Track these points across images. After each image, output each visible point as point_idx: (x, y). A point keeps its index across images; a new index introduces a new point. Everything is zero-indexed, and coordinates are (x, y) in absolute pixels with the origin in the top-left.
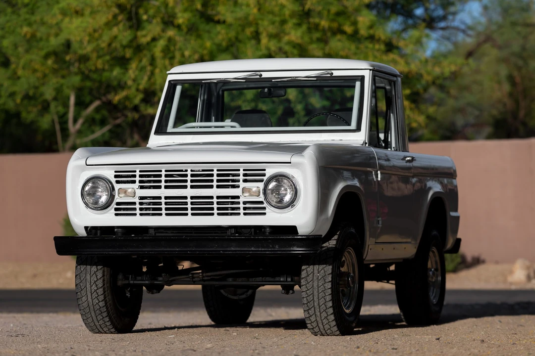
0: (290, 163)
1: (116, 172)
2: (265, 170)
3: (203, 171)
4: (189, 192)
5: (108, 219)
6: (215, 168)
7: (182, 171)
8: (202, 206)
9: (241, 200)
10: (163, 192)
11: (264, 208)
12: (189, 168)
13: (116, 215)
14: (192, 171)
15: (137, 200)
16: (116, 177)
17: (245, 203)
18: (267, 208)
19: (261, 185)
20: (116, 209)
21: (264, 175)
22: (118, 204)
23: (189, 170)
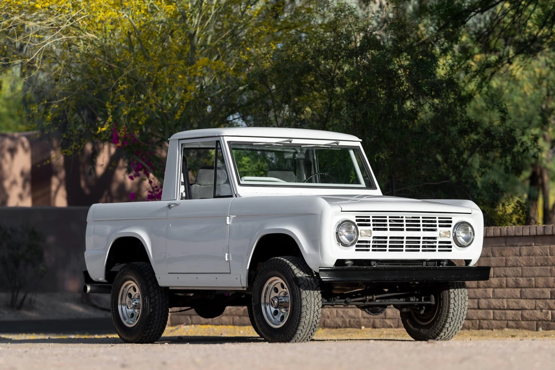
0: (470, 213)
1: (356, 217)
2: (451, 218)
3: (412, 218)
4: (405, 234)
5: (351, 254)
6: (421, 216)
7: (399, 217)
8: (413, 245)
9: (438, 240)
10: (389, 234)
11: (451, 247)
13: (356, 250)
15: (371, 239)
16: (357, 221)
17: (440, 242)
18: (453, 247)
19: (451, 229)
20: (357, 246)
21: (451, 222)
22: (359, 242)
23: (404, 217)
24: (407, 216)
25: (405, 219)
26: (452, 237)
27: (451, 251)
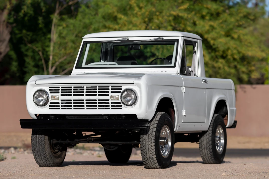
0: (133, 83)
1: (50, 87)
2: (121, 87)
3: (92, 87)
4: (85, 98)
5: (46, 111)
6: (98, 86)
7: (82, 87)
8: (91, 104)
9: (110, 102)
10: (72, 98)
11: (121, 106)
12: (85, 86)
13: (50, 109)
15: (60, 101)
16: (50, 90)
17: (112, 103)
19: (119, 94)
20: (50, 106)
21: (121, 89)
22: (51, 103)
23: (85, 87)
24: (87, 86)
25: (85, 88)
26: (120, 99)
27: (121, 108)
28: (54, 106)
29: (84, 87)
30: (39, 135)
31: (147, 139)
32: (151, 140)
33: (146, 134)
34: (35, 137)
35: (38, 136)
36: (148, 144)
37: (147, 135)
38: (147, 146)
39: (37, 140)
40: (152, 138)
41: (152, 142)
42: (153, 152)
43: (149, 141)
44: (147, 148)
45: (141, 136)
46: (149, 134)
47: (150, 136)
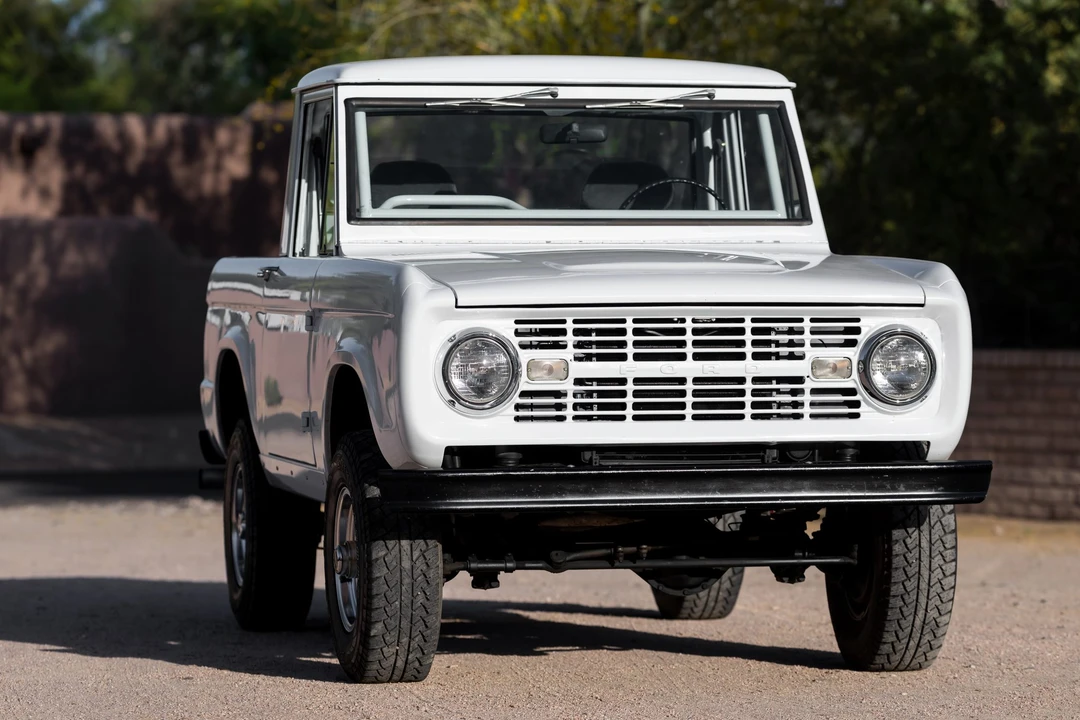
0: (922, 305)
1: (517, 322)
2: (858, 320)
3: (718, 321)
4: (690, 369)
5: (499, 428)
6: (747, 315)
7: (670, 321)
8: (720, 400)
9: (808, 385)
10: (631, 369)
11: (857, 404)
12: (688, 314)
13: (517, 419)
14: (694, 321)
15: (568, 386)
16: (517, 333)
17: (814, 391)
18: (863, 403)
19: (854, 353)
20: (518, 407)
21: (857, 331)
22: (524, 394)
23: (689, 320)
24: (697, 317)
25: (689, 325)
26: (855, 375)
27: (857, 416)
28: (541, 404)
29: (683, 321)
30: (412, 537)
31: (925, 544)
32: (942, 549)
33: (919, 526)
34: (390, 547)
35: (405, 543)
36: (928, 566)
37: (925, 527)
38: (925, 573)
39: (406, 564)
40: (944, 539)
41: (947, 560)
42: (944, 600)
43: (933, 555)
44: (924, 586)
45: (897, 534)
46: (932, 523)
47: (937, 531)
